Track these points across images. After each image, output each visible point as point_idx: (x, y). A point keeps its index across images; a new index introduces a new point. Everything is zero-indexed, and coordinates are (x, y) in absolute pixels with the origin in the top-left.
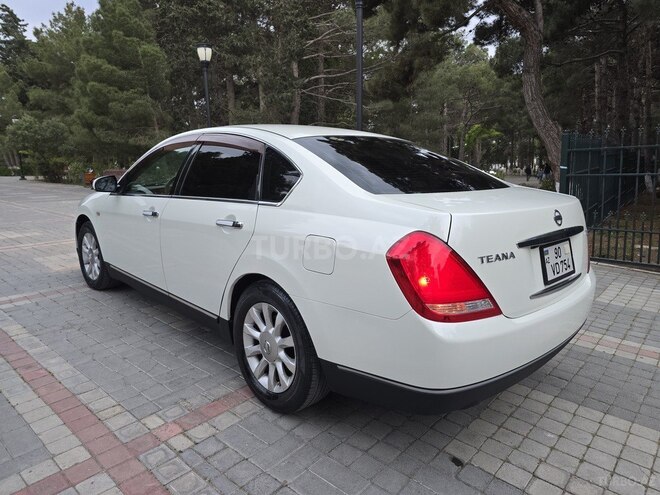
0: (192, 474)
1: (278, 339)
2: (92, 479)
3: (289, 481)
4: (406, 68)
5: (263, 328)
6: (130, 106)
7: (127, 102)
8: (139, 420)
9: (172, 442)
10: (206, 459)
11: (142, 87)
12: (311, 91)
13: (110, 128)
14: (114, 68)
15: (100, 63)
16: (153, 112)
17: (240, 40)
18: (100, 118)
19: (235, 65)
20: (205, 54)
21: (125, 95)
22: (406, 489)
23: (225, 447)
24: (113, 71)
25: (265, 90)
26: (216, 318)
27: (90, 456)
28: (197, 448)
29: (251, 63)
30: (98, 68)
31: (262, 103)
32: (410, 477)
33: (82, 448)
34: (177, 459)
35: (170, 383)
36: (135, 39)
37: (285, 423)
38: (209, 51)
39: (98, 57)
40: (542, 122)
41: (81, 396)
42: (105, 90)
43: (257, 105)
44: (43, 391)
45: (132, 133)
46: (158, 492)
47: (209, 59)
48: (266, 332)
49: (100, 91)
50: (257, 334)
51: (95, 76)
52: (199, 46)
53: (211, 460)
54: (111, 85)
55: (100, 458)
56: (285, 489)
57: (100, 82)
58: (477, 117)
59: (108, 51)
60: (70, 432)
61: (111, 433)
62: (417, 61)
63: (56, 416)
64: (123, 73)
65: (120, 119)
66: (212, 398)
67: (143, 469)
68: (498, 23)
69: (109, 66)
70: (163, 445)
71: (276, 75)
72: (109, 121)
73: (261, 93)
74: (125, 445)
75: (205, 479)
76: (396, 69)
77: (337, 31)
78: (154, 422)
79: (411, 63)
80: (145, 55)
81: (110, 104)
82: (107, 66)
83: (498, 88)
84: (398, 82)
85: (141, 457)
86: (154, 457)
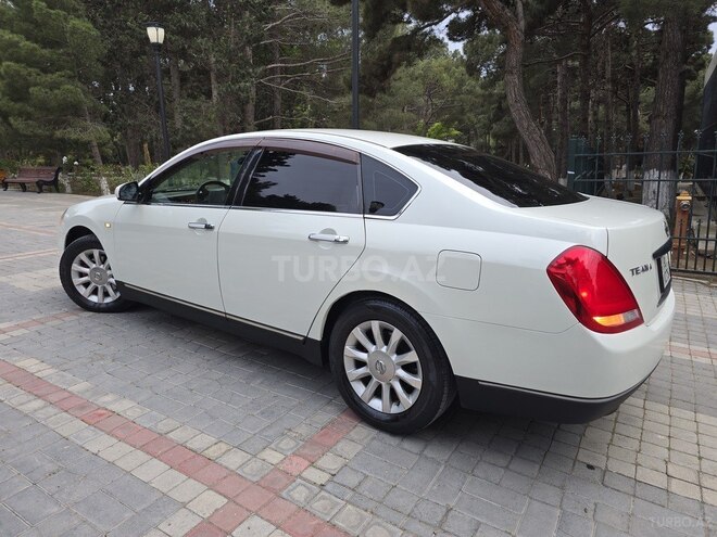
0: (349, 506)
1: (394, 357)
2: (246, 524)
3: (452, 504)
4: (385, 63)
5: (372, 348)
6: (56, 91)
7: (53, 86)
8: (255, 456)
9: (305, 474)
10: (353, 490)
11: (70, 69)
12: (269, 81)
13: (29, 116)
14: (35, 45)
15: (16, 39)
16: (85, 100)
17: (189, 20)
18: (18, 106)
19: (183, 48)
20: (156, 34)
21: (49, 78)
22: (565, 500)
23: (366, 477)
24: (35, 49)
25: (217, 78)
26: (301, 338)
27: (226, 500)
28: (335, 479)
29: (203, 47)
30: (15, 45)
31: (215, 93)
32: (562, 488)
33: (211, 492)
34: (323, 493)
35: (262, 413)
36: (62, 13)
37: (411, 447)
38: (161, 31)
39: (12, 32)
40: (526, 125)
41: (171, 435)
42: (24, 72)
43: (209, 95)
44: (119, 433)
45: (58, 124)
46: (327, 529)
47: (161, 41)
48: (378, 352)
49: (18, 73)
50: (363, 356)
51: (11, 55)
52: (150, 25)
53: (360, 490)
54: (31, 67)
55: (238, 500)
56: (452, 513)
57: (17, 61)
58: (437, 115)
59: (25, 26)
60: (185, 477)
61: (232, 472)
62: (397, 55)
63: (156, 461)
64: (46, 52)
65: (43, 106)
66: (320, 426)
67: (294, 507)
68: (471, 20)
69: (28, 43)
70: (299, 480)
71: (230, 62)
72: (30, 109)
73: (213, 81)
74: (257, 483)
75: (366, 511)
76: (374, 64)
77: (298, 16)
78: (273, 457)
79: (390, 57)
80: (74, 31)
81: (31, 90)
82: (25, 44)
83: (461, 85)
84: (376, 76)
85: (284, 494)
86: (299, 494)
